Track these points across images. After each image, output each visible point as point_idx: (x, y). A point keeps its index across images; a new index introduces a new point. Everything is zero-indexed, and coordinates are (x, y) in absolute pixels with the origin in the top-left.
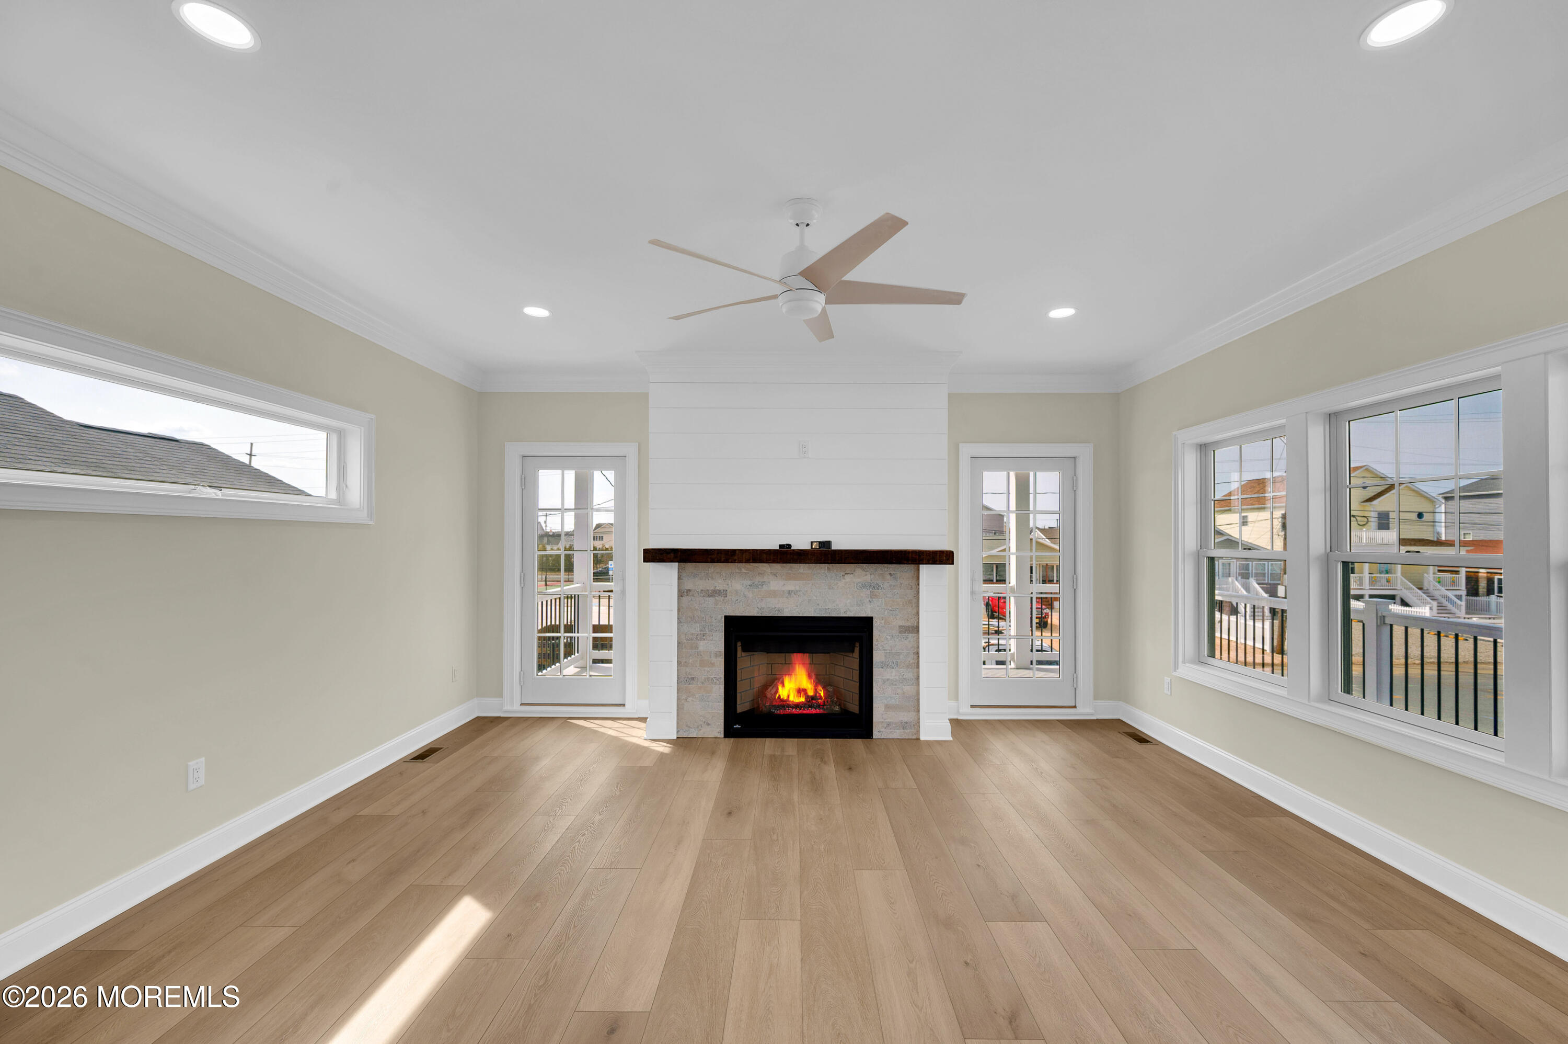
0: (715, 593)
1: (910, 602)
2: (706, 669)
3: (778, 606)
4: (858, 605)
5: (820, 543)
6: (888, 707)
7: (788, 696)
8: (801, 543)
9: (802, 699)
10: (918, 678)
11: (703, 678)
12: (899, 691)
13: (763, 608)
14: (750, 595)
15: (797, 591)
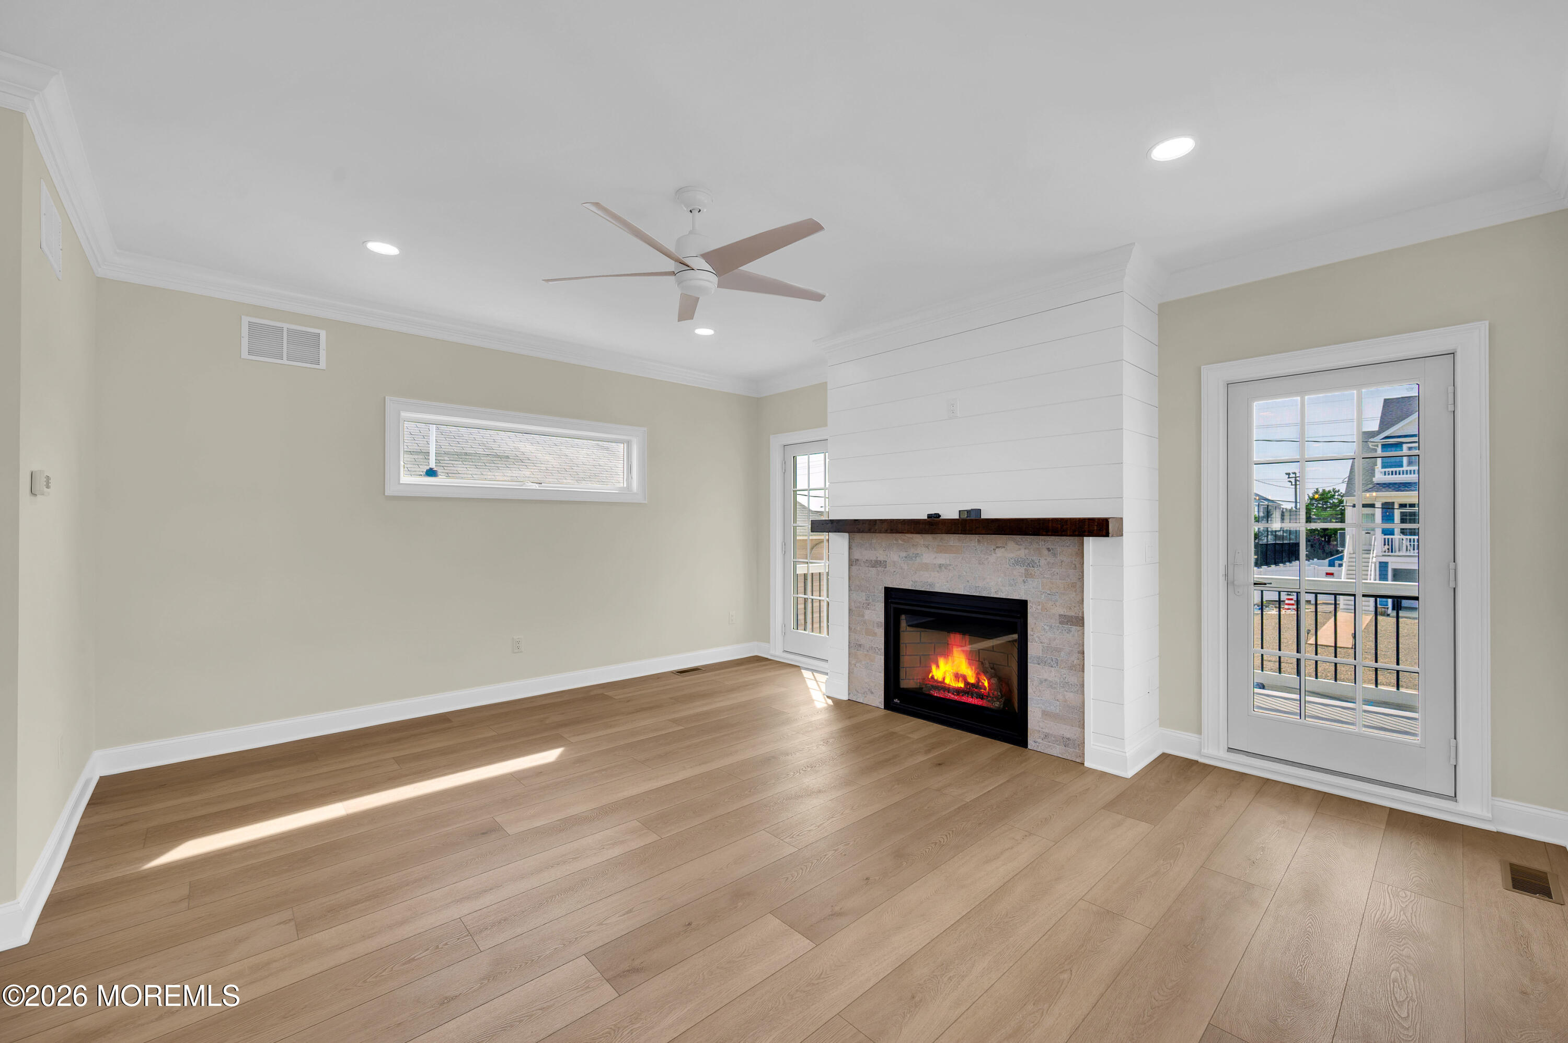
0: (877, 564)
1: (1073, 585)
2: (870, 637)
3: (930, 580)
4: (1011, 585)
5: (969, 511)
6: (1045, 714)
8: (950, 513)
9: (961, 685)
10: (1083, 684)
11: (868, 647)
12: (1060, 697)
13: (916, 582)
14: (906, 567)
15: (947, 565)
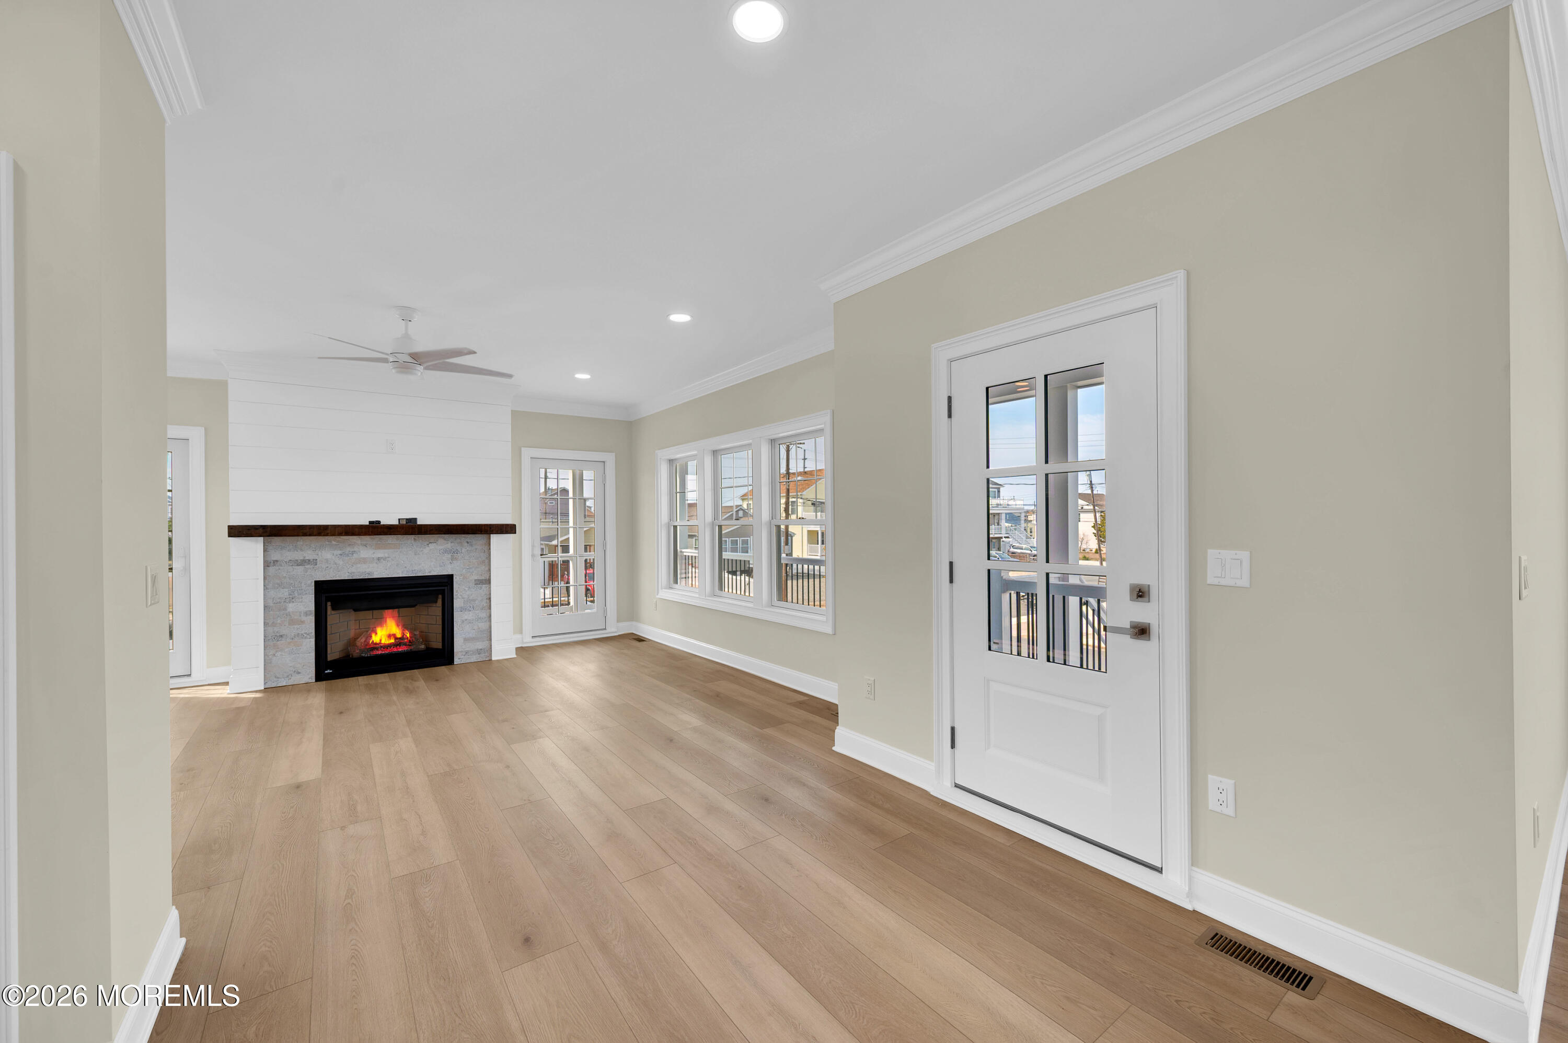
0: (304, 562)
1: (483, 562)
2: (296, 626)
3: (368, 570)
4: (441, 566)
5: (407, 519)
6: (466, 640)
7: (381, 640)
8: (389, 519)
9: (392, 641)
10: (490, 616)
11: (293, 635)
12: (476, 627)
13: (354, 573)
14: (341, 563)
15: (386, 558)
